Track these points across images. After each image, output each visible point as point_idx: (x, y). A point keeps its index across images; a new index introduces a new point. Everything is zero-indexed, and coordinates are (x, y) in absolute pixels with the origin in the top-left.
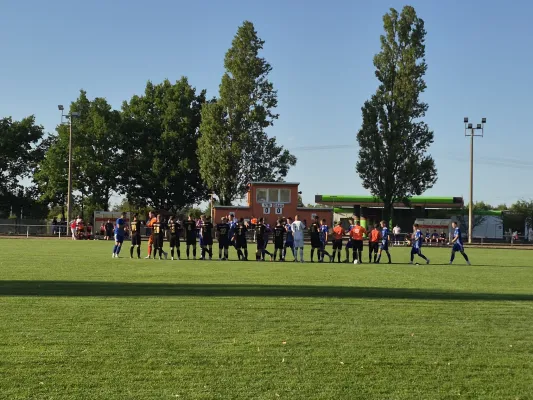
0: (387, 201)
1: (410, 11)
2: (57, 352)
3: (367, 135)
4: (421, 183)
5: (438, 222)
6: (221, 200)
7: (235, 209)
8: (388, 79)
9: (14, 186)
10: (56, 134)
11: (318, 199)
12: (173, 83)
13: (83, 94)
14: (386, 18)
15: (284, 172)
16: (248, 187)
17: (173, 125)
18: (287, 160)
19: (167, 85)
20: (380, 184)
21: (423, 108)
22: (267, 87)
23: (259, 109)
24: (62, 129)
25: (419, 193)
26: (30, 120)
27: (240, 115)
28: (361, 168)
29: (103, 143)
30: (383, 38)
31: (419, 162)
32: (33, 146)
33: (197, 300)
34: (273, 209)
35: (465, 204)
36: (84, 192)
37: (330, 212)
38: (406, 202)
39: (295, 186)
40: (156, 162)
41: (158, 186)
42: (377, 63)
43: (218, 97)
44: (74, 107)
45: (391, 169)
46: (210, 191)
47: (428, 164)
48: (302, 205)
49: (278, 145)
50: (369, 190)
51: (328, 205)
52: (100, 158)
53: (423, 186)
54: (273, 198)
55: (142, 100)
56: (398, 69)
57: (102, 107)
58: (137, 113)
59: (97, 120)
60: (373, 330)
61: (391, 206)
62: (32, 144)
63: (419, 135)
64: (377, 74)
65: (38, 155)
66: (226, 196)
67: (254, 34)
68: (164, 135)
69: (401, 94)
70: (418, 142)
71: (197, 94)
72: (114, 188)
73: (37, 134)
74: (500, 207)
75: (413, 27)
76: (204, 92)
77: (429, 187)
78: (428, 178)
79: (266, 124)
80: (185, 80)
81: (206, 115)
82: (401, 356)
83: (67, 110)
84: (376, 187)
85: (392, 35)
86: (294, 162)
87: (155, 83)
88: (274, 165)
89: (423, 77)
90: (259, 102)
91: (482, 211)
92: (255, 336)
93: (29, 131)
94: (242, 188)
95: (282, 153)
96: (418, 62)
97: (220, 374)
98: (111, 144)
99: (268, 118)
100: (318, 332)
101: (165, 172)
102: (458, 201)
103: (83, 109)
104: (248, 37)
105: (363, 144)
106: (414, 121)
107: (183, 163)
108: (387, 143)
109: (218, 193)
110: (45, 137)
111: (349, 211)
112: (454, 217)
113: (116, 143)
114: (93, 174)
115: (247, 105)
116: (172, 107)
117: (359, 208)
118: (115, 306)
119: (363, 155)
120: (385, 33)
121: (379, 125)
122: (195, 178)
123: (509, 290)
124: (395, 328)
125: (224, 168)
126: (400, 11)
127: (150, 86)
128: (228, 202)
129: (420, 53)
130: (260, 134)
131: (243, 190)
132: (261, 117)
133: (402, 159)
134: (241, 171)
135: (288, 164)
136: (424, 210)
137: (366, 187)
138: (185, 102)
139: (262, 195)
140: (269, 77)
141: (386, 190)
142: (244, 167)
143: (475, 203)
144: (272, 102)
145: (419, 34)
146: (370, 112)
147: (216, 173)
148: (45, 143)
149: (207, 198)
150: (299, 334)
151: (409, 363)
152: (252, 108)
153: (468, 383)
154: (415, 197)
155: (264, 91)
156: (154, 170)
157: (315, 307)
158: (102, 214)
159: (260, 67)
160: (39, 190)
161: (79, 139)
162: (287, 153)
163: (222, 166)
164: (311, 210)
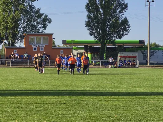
0: (102, 43)
4: (122, 33)
5: (131, 54)
6: (9, 44)
7: (17, 48)
11: (64, 42)
15: (45, 27)
16: (24, 36)
18: (46, 20)
20: (99, 33)
25: (120, 38)
28: (88, 24)
31: (120, 21)
34: (38, 48)
35: (146, 44)
38: (113, 43)
39: (51, 35)
46: (2, 39)
47: (125, 22)
48: (55, 46)
49: (41, 12)
50: (93, 36)
51: (69, 46)
53: (123, 34)
54: (39, 42)
60: (95, 114)
61: (105, 45)
63: (120, 6)
66: (12, 41)
70: (119, 10)
77: (126, 35)
78: (125, 30)
84: (96, 35)
86: (50, 22)
91: (155, 48)
94: (21, 36)
95: (43, 17)
100: (64, 115)
102: (142, 42)
105: (89, 11)
108: (103, 10)
109: (7, 39)
111: (81, 48)
112: (140, 51)
117: (88, 47)
119: (89, 17)
124: (106, 112)
125: (11, 25)
128: (13, 44)
130: (31, 6)
131: (22, 37)
133: (110, 19)
134: (20, 27)
135: (47, 23)
136: (123, 48)
137: (91, 35)
139: (33, 40)
141: (103, 37)
142: (22, 25)
143: (151, 44)
147: (6, 28)
149: (1, 42)
150: (53, 117)
154: (118, 40)
157: (62, 102)
162: (46, 16)
163: (10, 24)
164: (60, 49)
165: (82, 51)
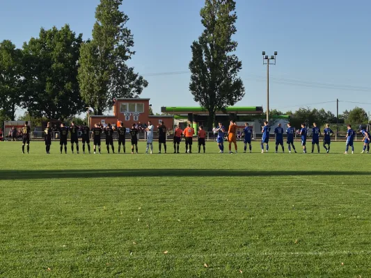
0: (210, 110)
3: (196, 64)
4: (234, 97)
6: (95, 112)
7: (105, 117)
8: (210, 25)
11: (163, 109)
12: (59, 29)
15: (139, 91)
16: (114, 102)
17: (61, 59)
18: (141, 83)
19: (55, 31)
20: (206, 98)
21: (234, 45)
22: (127, 33)
23: (121, 48)
25: (232, 104)
27: (107, 51)
28: (192, 88)
29: (10, 72)
31: (232, 83)
34: (132, 117)
35: (264, 111)
37: (171, 119)
38: (224, 110)
39: (147, 101)
40: (48, 85)
41: (50, 102)
42: (202, 13)
43: (92, 39)
45: (213, 88)
46: (87, 105)
47: (239, 84)
48: (152, 114)
49: (135, 72)
50: (198, 102)
51: (170, 114)
52: (8, 83)
53: (235, 99)
55: (37, 41)
56: (217, 18)
57: (9, 47)
58: (34, 50)
59: (5, 56)
60: (201, 198)
61: (213, 113)
63: (232, 64)
64: (203, 22)
66: (98, 109)
68: (54, 66)
69: (219, 36)
70: (231, 69)
71: (77, 36)
72: (18, 104)
74: (288, 113)
76: (81, 35)
77: (239, 100)
78: (238, 94)
79: (126, 58)
80: (67, 27)
81: (84, 52)
82: (219, 215)
84: (203, 100)
86: (146, 85)
87: (46, 29)
88: (132, 86)
89: (234, 24)
90: (121, 43)
91: (276, 116)
92: (119, 204)
95: (137, 78)
96: (231, 13)
97: (94, 230)
98: (15, 73)
99: (127, 54)
100: (163, 200)
101: (55, 93)
102: (259, 109)
105: (194, 71)
106: (229, 54)
107: (68, 86)
108: (211, 70)
109: (93, 107)
111: (184, 117)
112: (256, 120)
113: (19, 72)
114: (3, 95)
115: (112, 44)
116: (59, 46)
117: (192, 115)
118: (20, 186)
119: (193, 78)
121: (204, 57)
122: (76, 96)
123: (293, 169)
124: (215, 196)
127: (42, 31)
128: (100, 113)
129: (232, 8)
130: (123, 66)
131: (111, 104)
132: (122, 53)
133: (220, 81)
134: (109, 91)
135: (142, 86)
136: (236, 116)
137: (196, 100)
138: (68, 43)
139: (124, 108)
141: (210, 103)
142: (111, 88)
143: (270, 110)
144: (131, 43)
146: (197, 49)
147: (91, 92)
149: (85, 110)
150: (149, 202)
151: (224, 219)
152: (116, 46)
153: (264, 231)
154: (230, 107)
155: (124, 35)
156: (47, 91)
157: (161, 183)
158: (10, 123)
159: (120, 18)
162: (141, 78)
163: (96, 88)
164: (158, 118)
165: (185, 120)
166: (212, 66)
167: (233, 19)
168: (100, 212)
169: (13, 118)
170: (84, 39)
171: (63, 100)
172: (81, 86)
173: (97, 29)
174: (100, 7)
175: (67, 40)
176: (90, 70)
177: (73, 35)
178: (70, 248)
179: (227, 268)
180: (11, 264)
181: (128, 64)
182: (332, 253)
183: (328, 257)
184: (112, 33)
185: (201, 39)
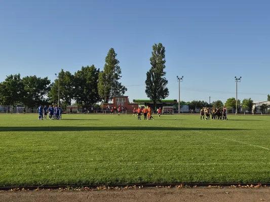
0: (154, 101)
1: (161, 45)
2: (56, 147)
3: (148, 81)
5: (170, 107)
6: (105, 102)
7: (109, 104)
8: (154, 65)
9: (42, 98)
10: (54, 82)
11: (134, 101)
12: (90, 66)
13: (62, 70)
14: (154, 46)
15: (124, 93)
16: (113, 98)
17: (90, 79)
18: (124, 89)
19: (88, 67)
21: (165, 73)
22: (118, 68)
23: (116, 74)
24: (56, 81)
25: (164, 98)
26: (47, 78)
27: (110, 76)
28: (146, 91)
29: (69, 85)
30: (152, 53)
31: (164, 89)
32: (48, 86)
33: (98, 132)
34: (120, 104)
35: (178, 102)
36: (63, 99)
37: (138, 105)
38: (160, 101)
39: (127, 97)
40: (85, 90)
41: (86, 97)
42: (151, 60)
43: (104, 71)
44: (60, 74)
45: (156, 92)
46: (101, 99)
47: (166, 90)
48: (129, 103)
49: (122, 85)
51: (137, 103)
52: (68, 89)
53: (165, 96)
54: (121, 101)
55: (80, 72)
56: (157, 62)
57: (68, 74)
58: (79, 76)
59: (67, 78)
60: (151, 139)
61: (156, 102)
62: (47, 85)
63: (164, 81)
64: (151, 63)
65: (49, 89)
66: (106, 100)
67: (114, 52)
68: (87, 82)
69: (158, 69)
70: (163, 83)
71: (97, 70)
72: (72, 98)
73: (49, 82)
74: (188, 102)
75: (161, 49)
76: (99, 69)
77: (167, 97)
78: (166, 94)
79: (118, 79)
80: (93, 66)
81: (100, 76)
82: (159, 147)
83: (58, 75)
84: (151, 97)
85: (155, 52)
86: (126, 90)
88: (121, 91)
89: (165, 64)
90: (116, 72)
91: (183, 103)
92: (115, 141)
93: (46, 81)
96: (163, 60)
97: (105, 153)
98: (71, 85)
99: (119, 77)
100: (134, 140)
101: (88, 93)
102: (176, 101)
103: (62, 75)
104: (112, 53)
105: (147, 84)
106: (162, 77)
107: (93, 90)
110: (51, 83)
111: (143, 104)
112: (174, 105)
113: (73, 85)
114: (66, 94)
115: (113, 73)
116: (90, 74)
117: (146, 103)
118: (73, 134)
119: (147, 87)
120: (153, 51)
121: (152, 79)
122: (97, 95)
123: (191, 127)
124: (157, 138)
126: (157, 45)
127: (83, 67)
128: (107, 102)
129: (164, 57)
130: (116, 82)
131: (111, 98)
132: (116, 77)
133: (158, 89)
136: (165, 104)
137: (148, 97)
139: (117, 100)
140: (119, 65)
141: (154, 98)
142: (112, 92)
143: (180, 101)
144: (120, 72)
145: (163, 51)
146: (149, 75)
147: (103, 93)
148: (51, 85)
149: (101, 101)
150: (128, 141)
151: (161, 149)
152: (114, 74)
153: (178, 154)
154: (163, 99)
156: (84, 93)
158: (69, 106)
159: (116, 62)
160: (50, 99)
161: (62, 84)
162: (124, 87)
163: (105, 91)
164: (132, 104)
165: (143, 105)
166: (155, 82)
167: (164, 62)
168: (108, 145)
169: (70, 104)
170: (100, 71)
171: (91, 97)
172: (99, 91)
173: (106, 66)
174: (107, 57)
175: (93, 71)
176: (103, 84)
177: (96, 69)
178: (95, 160)
179: (163, 170)
180: (70, 167)
181: (119, 81)
182: (209, 164)
183: (207, 165)
184: (112, 68)
185: (150, 70)
